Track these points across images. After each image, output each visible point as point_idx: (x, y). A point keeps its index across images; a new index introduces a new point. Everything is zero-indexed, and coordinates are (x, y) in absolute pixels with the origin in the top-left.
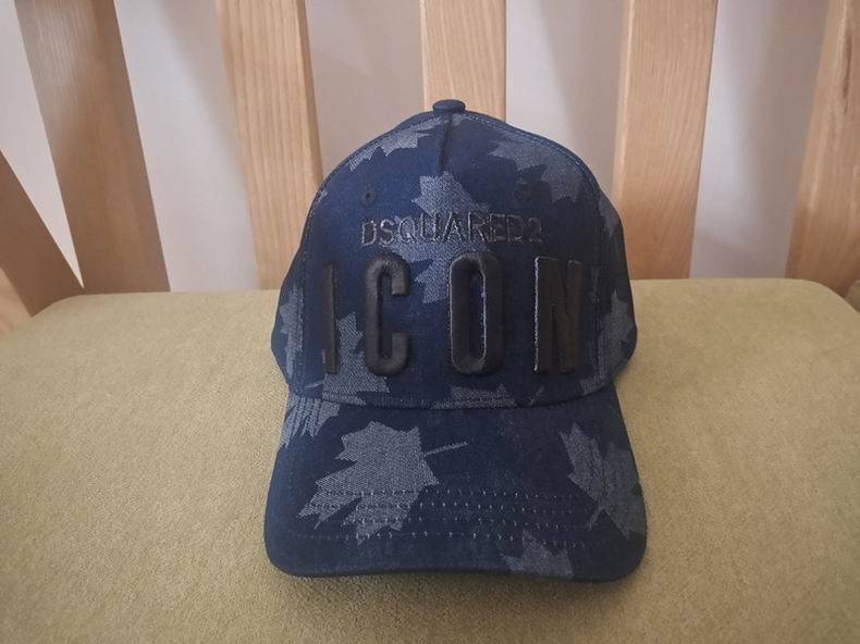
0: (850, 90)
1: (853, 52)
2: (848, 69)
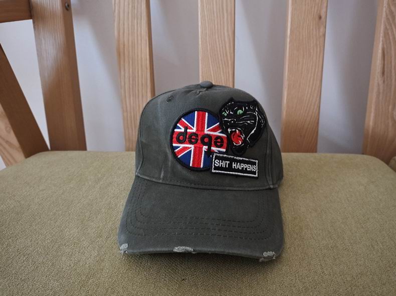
0: (385, 73)
1: (386, 57)
2: (384, 65)
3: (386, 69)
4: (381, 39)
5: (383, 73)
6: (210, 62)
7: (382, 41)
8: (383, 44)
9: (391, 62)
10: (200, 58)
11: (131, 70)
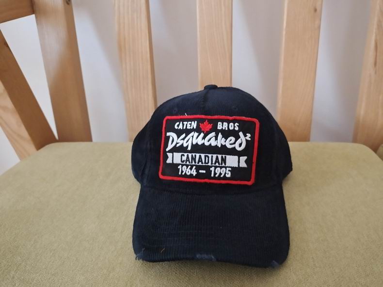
0: (377, 64)
1: (378, 48)
2: (376, 56)
3: (378, 61)
4: (374, 31)
5: (375, 64)
7: (376, 33)
8: (376, 36)
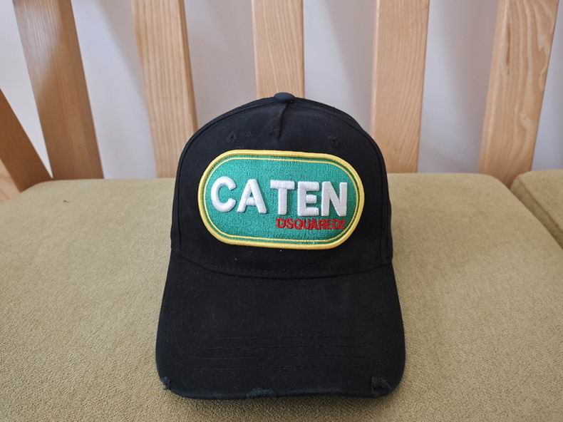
0: (511, 60)
1: (512, 37)
2: (509, 48)
3: (511, 55)
4: (506, 11)
5: (508, 60)
6: (269, 46)
7: (508, 14)
8: (508, 19)
9: (518, 45)
10: (255, 42)
11: (157, 61)
